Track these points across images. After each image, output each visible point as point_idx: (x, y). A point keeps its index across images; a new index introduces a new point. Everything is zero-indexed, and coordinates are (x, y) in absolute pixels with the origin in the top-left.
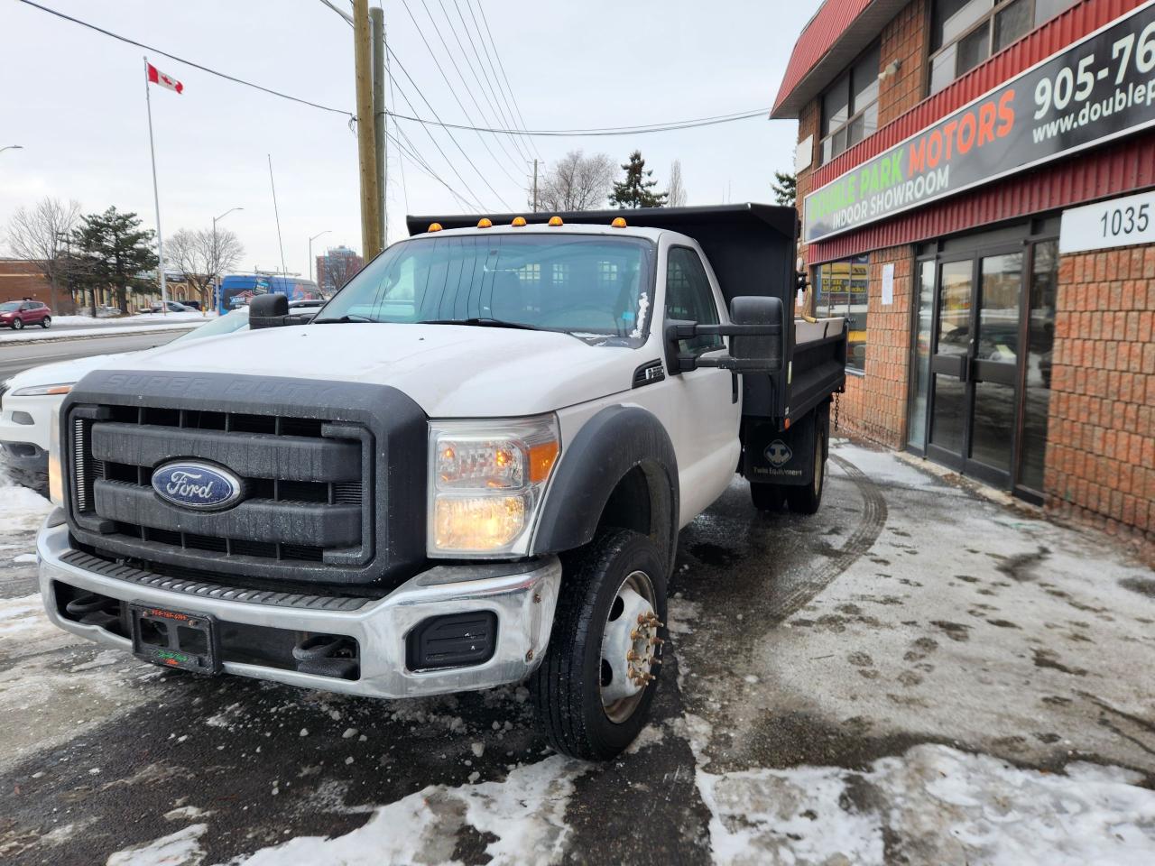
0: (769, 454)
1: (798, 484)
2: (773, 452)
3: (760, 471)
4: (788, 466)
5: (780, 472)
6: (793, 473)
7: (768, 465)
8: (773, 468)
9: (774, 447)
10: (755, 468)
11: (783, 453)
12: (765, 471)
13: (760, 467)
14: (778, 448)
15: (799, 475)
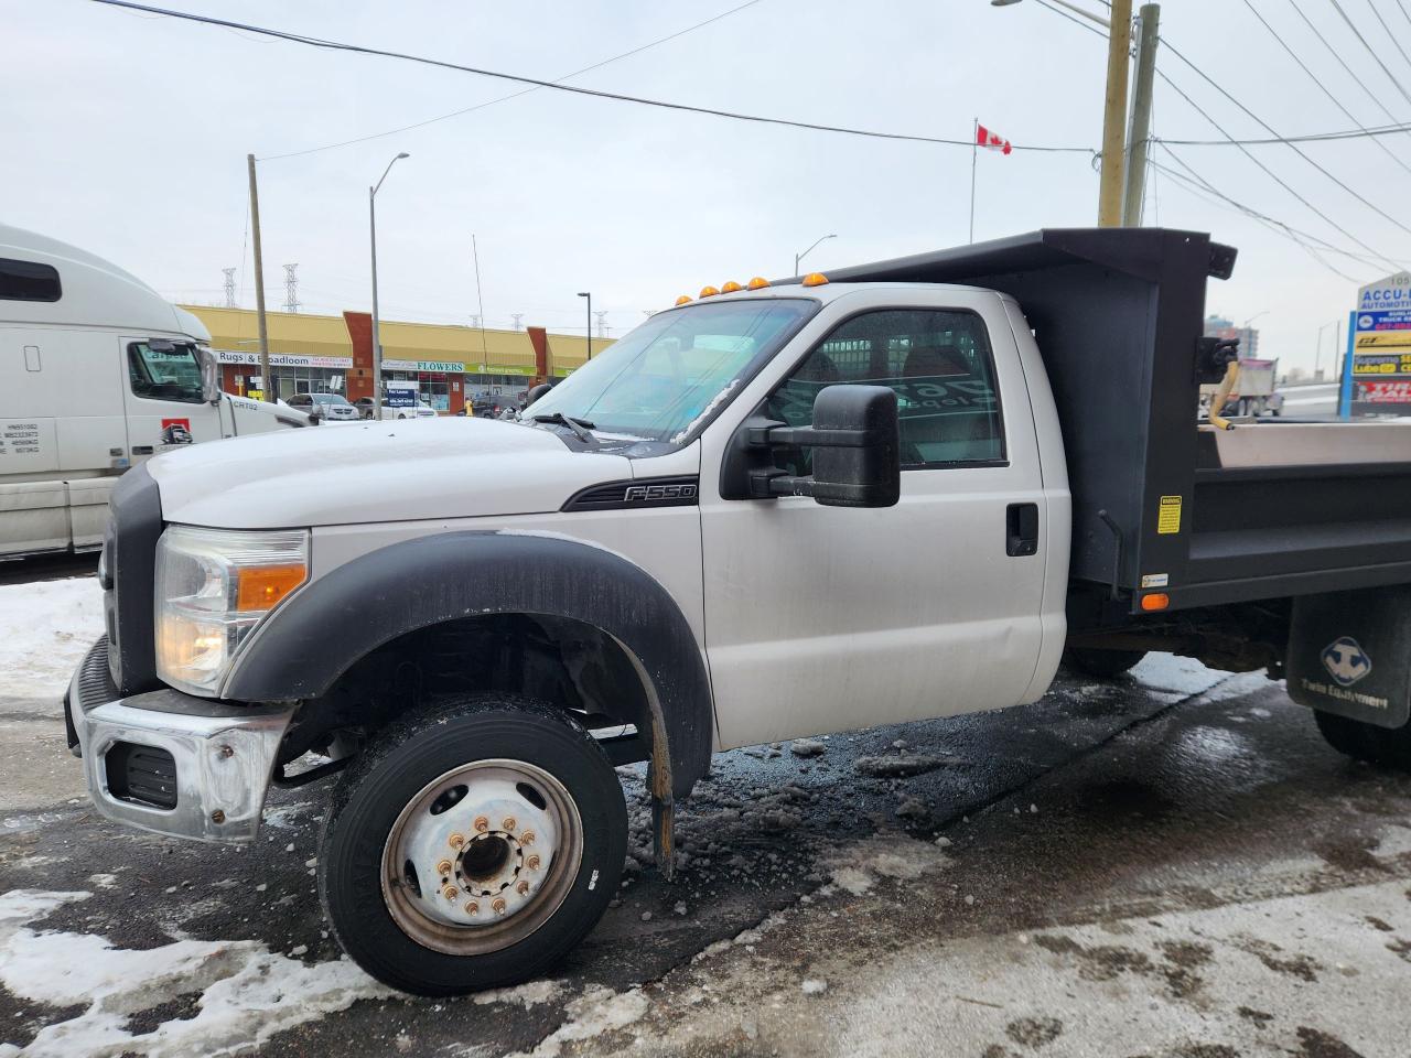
0: (1330, 660)
1: (1378, 722)
2: (1337, 658)
3: (1312, 687)
4: (1361, 686)
5: (1348, 695)
6: (1371, 701)
7: (1328, 678)
8: (1337, 686)
9: (1339, 648)
10: (1305, 681)
11: (1355, 662)
12: (1322, 689)
13: (1313, 681)
14: (1347, 651)
15: (1381, 707)
